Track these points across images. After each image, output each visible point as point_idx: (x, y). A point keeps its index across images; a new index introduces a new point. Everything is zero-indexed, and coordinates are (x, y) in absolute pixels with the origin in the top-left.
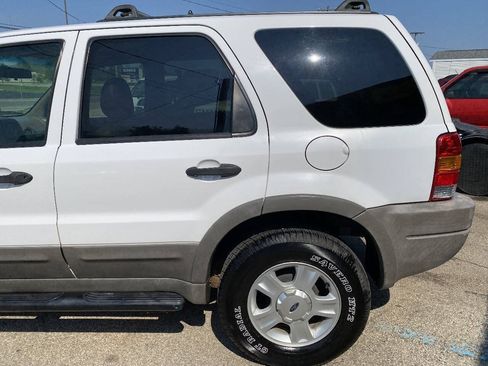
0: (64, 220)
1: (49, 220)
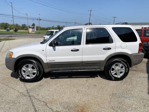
0: (83, 57)
1: (81, 57)
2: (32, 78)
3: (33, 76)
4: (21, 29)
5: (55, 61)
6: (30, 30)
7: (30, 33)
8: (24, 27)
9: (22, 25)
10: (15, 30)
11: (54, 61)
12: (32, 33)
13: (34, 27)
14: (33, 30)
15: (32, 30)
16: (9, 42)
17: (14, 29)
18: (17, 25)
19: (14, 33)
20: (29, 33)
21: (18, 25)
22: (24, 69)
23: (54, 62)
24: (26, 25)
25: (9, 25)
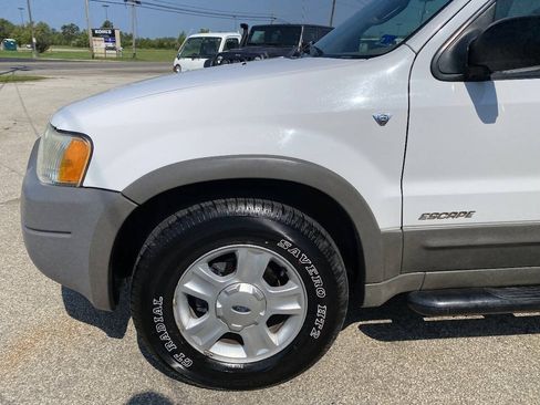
2: (262, 354)
3: (267, 344)
4: (60, 44)
5: (475, 220)
6: (99, 46)
7: (97, 58)
8: (71, 36)
9: (65, 27)
10: (37, 46)
11: (467, 214)
12: (106, 58)
13: (113, 31)
14: (110, 45)
15: (103, 45)
16: (20, 87)
17: (34, 40)
18: (43, 28)
19: (34, 56)
20: (93, 57)
21: (46, 26)
22: (191, 286)
23: (461, 221)
24: (78, 29)
25: (13, 27)
